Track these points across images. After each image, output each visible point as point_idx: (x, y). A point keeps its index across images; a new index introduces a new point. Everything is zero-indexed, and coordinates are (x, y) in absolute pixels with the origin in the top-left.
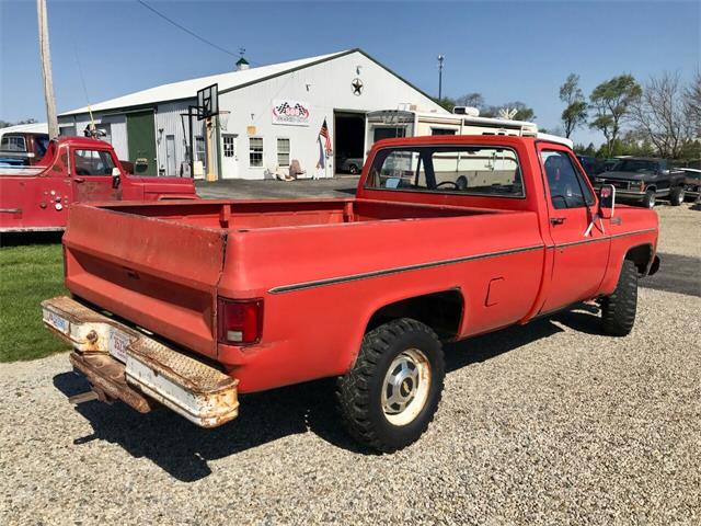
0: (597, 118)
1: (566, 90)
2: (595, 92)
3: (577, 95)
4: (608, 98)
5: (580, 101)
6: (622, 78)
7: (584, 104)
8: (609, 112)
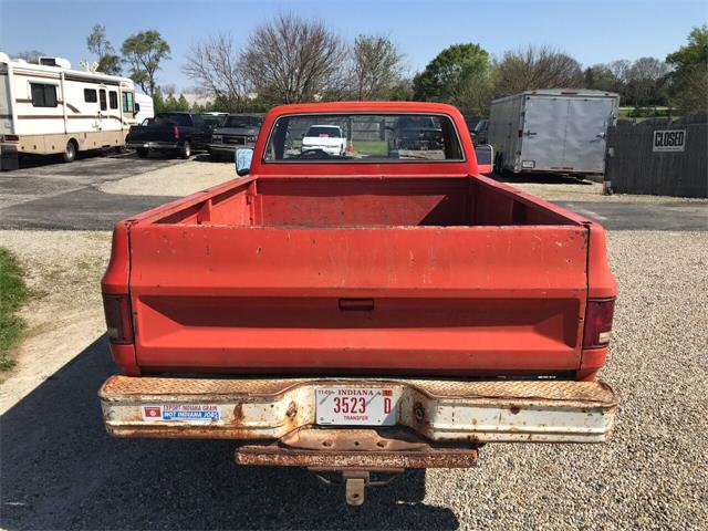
0: (132, 73)
1: (95, 40)
2: (125, 46)
3: (107, 47)
4: (140, 52)
5: (112, 54)
6: (148, 33)
7: (116, 58)
8: (142, 67)
